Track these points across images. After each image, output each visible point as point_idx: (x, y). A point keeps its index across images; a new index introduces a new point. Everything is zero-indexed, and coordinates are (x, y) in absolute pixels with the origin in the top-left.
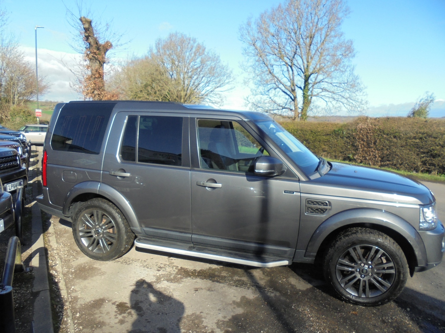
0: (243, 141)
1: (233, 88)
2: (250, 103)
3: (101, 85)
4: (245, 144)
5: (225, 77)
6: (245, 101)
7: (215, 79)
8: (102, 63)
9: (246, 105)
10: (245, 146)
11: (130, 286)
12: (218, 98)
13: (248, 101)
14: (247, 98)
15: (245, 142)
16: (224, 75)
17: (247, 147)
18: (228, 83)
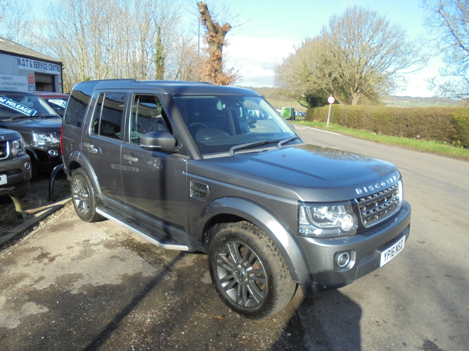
0: (405, 131)
1: (420, 69)
2: (435, 86)
3: (218, 67)
4: (408, 134)
5: (411, 55)
6: (429, 84)
7: (397, 58)
8: (220, 46)
9: (431, 89)
10: (408, 137)
11: (74, 243)
12: (402, 81)
13: (434, 84)
14: (433, 80)
15: (408, 132)
16: (410, 53)
17: (409, 138)
18: (414, 63)
